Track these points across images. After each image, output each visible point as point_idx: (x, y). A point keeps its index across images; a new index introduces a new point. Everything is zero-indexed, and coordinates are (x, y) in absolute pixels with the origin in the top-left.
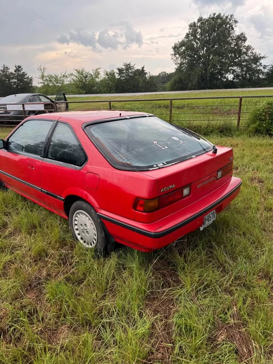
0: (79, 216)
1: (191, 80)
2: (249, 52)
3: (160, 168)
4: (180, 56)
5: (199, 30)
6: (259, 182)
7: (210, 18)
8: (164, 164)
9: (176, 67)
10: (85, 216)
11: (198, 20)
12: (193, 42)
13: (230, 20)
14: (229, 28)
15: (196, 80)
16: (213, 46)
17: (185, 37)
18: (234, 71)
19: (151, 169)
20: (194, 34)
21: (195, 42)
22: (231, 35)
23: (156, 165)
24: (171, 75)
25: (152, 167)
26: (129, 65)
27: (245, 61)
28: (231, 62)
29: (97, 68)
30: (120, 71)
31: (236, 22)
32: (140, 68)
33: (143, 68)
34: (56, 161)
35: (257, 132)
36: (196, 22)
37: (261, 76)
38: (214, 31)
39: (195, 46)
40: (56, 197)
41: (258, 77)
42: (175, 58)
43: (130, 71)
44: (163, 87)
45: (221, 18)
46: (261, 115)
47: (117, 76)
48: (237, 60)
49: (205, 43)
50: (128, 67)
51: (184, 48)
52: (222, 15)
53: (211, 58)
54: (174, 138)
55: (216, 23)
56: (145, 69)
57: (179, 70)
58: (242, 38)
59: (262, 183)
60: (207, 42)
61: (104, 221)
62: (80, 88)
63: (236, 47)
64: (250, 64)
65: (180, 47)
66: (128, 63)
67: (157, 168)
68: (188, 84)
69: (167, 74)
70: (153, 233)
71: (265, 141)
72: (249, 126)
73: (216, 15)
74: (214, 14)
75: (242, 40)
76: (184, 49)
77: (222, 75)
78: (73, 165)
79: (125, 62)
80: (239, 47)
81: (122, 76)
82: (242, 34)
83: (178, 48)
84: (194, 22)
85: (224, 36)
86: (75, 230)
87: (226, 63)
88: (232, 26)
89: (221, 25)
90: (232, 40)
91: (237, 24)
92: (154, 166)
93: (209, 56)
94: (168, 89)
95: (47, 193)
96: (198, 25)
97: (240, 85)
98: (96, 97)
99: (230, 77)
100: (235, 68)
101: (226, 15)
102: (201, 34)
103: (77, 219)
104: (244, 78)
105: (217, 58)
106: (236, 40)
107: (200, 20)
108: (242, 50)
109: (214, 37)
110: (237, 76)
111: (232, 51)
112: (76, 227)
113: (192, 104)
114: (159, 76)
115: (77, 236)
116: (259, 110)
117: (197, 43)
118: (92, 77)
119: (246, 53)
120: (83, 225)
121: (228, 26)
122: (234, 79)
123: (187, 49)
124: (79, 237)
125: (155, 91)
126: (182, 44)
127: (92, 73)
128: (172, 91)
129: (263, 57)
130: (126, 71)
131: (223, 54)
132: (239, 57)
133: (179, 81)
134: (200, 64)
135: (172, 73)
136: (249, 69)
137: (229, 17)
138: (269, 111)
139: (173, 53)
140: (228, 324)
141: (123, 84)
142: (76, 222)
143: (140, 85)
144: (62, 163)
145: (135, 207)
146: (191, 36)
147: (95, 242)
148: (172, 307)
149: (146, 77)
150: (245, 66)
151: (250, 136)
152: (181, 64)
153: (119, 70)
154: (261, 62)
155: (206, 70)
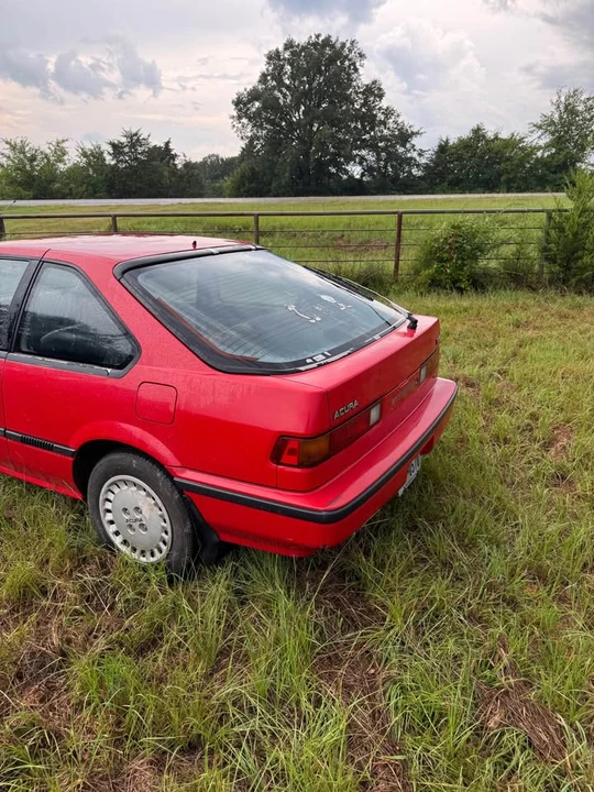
0: (116, 490)
1: (276, 175)
2: (391, 121)
3: (320, 366)
4: (250, 120)
5: (288, 68)
6: (467, 385)
7: (309, 43)
8: (327, 357)
9: (243, 144)
10: (134, 488)
11: (286, 45)
12: (276, 92)
13: (350, 51)
14: (349, 67)
15: (287, 174)
16: (319, 105)
17: (260, 81)
18: (363, 159)
19: (302, 368)
20: (277, 74)
21: (281, 92)
22: (354, 83)
23: (311, 358)
24: (230, 163)
25: (304, 362)
26: (136, 134)
27: (383, 138)
28: (355, 141)
29: (60, 139)
30: (117, 148)
31: (361, 56)
32: (161, 144)
33: (167, 144)
34: (46, 359)
35: (435, 284)
36: (281, 49)
37: (415, 171)
38: (320, 72)
39: (281, 101)
40: (51, 448)
41: (410, 172)
42: (240, 125)
43: (140, 149)
44: (214, 188)
45: (333, 46)
46: (440, 249)
47: (109, 160)
48: (367, 136)
49: (300, 97)
50: (135, 140)
51: (257, 104)
52: (333, 39)
53: (315, 129)
54: (324, 297)
55: (322, 54)
56: (171, 146)
57: (248, 151)
58: (374, 91)
59: (471, 386)
60: (306, 94)
61: (194, 497)
62: (20, 184)
63: (363, 110)
64: (393, 146)
65: (249, 101)
66: (134, 131)
67: (315, 365)
68: (270, 184)
69: (222, 160)
70: (324, 513)
71: (452, 302)
72: (417, 272)
73: (321, 39)
74: (318, 36)
75: (376, 96)
76: (256, 106)
77: (338, 166)
78: (96, 367)
79: (127, 129)
80: (370, 109)
81: (121, 161)
82: (374, 82)
83: (245, 105)
84: (277, 51)
85: (339, 84)
86: (106, 525)
87: (346, 141)
88: (354, 64)
89: (332, 60)
90: (357, 93)
91: (365, 62)
92: (308, 361)
93: (312, 126)
94: (228, 192)
95: (23, 440)
96: (286, 56)
97: (375, 189)
98: (62, 207)
99: (356, 170)
100: (364, 152)
101: (342, 40)
102: (293, 77)
103: (111, 496)
104: (385, 175)
105: (328, 130)
106: (363, 93)
107: (289, 45)
108: (376, 116)
109: (319, 84)
110: (369, 170)
111: (358, 117)
112: (109, 517)
113: (290, 226)
114: (204, 163)
115: (113, 537)
116: (436, 240)
117: (285, 96)
118: (48, 160)
119: (384, 123)
120: (131, 510)
121: (347, 63)
122: (363, 175)
123: (265, 108)
124: (117, 540)
125: (201, 196)
126: (254, 95)
127: (48, 151)
128: (237, 196)
129: (417, 133)
130: (130, 148)
131: (340, 120)
132: (372, 129)
133: (251, 176)
134: (293, 140)
135: (234, 159)
136: (392, 157)
137: (348, 45)
138: (457, 242)
139: (235, 114)
140: (499, 688)
141: (124, 179)
142: (109, 506)
143: (166, 181)
144: (66, 362)
145: (277, 458)
146: (272, 79)
147: (164, 548)
148: (373, 671)
149: (175, 165)
150: (384, 149)
151: (421, 293)
152: (252, 140)
153: (114, 146)
154: (413, 142)
155: (307, 154)
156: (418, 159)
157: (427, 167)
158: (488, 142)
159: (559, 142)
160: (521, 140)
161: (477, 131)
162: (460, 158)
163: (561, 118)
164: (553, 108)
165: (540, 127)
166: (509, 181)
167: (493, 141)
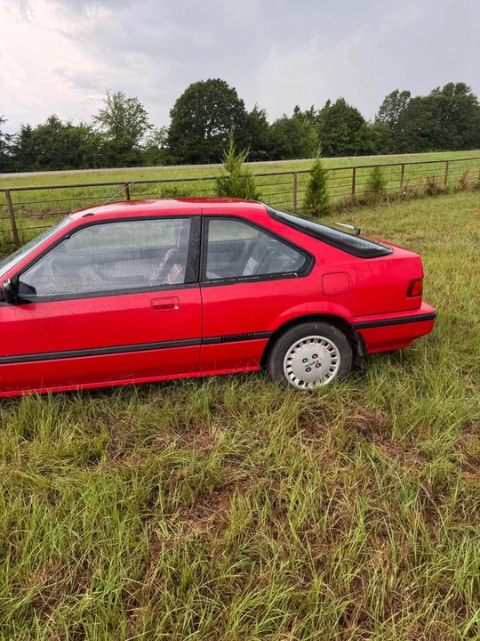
0: (297, 349)
10: (312, 343)
40: (251, 338)
61: (363, 330)
86: (288, 376)
95: (223, 340)
103: (292, 355)
112: (289, 370)
115: (293, 382)
120: (310, 358)
124: (296, 383)
147: (331, 373)
156: (6, 142)
157: (15, 149)
158: (63, 129)
159: (117, 130)
160: (89, 128)
161: (53, 120)
162: (44, 142)
163: (114, 113)
164: (106, 105)
165: (100, 119)
166: (89, 159)
167: (67, 128)
